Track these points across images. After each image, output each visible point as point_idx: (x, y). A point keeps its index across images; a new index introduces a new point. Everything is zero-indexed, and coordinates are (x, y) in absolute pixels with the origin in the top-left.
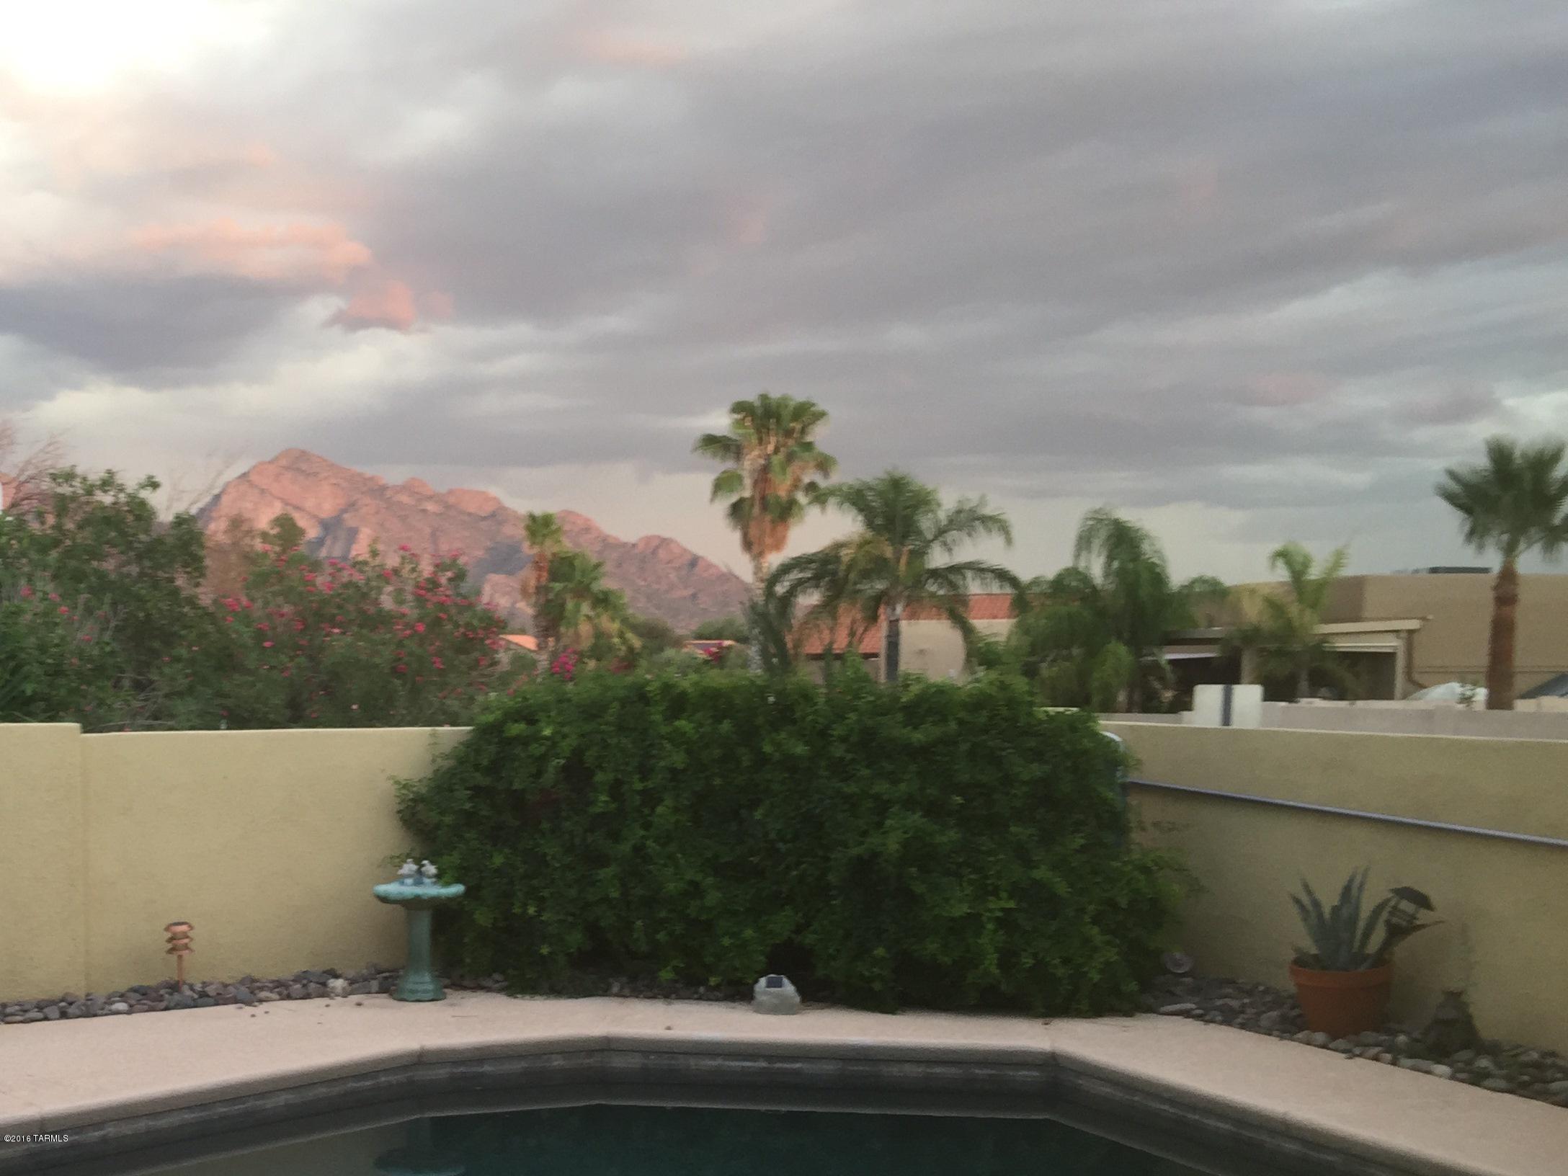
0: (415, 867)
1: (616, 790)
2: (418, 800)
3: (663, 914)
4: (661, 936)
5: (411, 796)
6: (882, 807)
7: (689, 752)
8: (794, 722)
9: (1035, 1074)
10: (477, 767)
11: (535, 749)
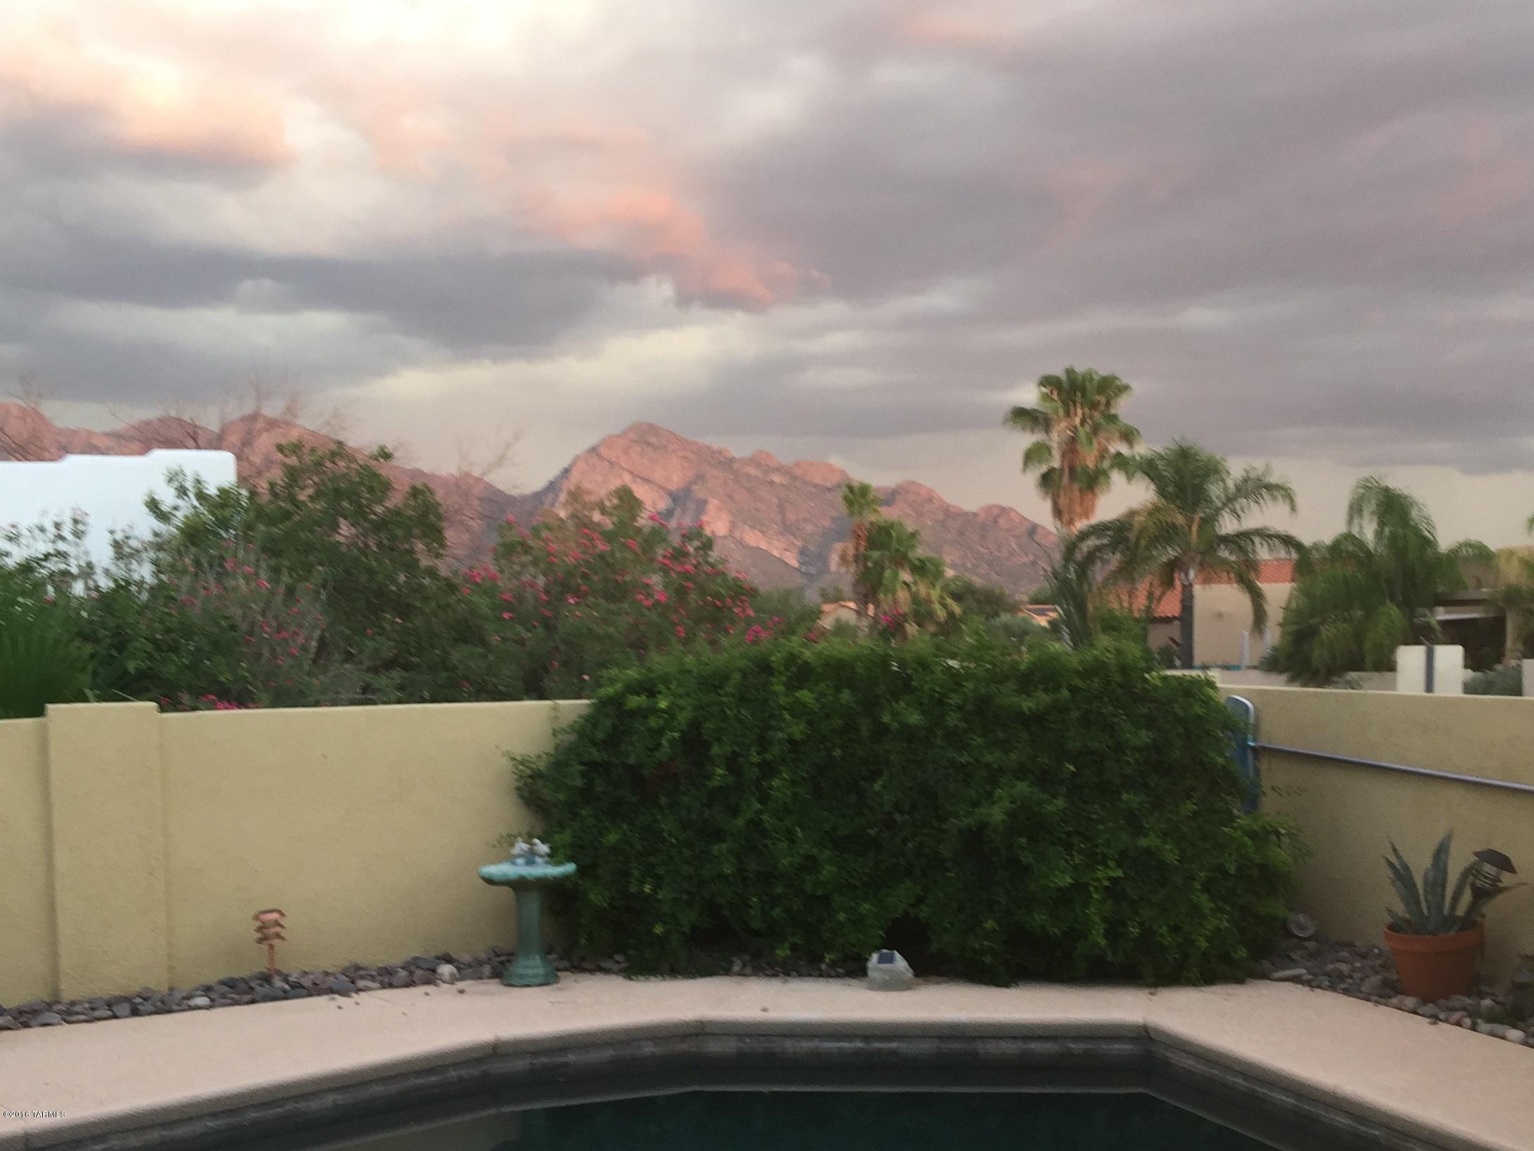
0: (525, 846)
1: (733, 763)
2: (536, 775)
3: (779, 890)
4: (776, 913)
5: (529, 772)
6: (995, 776)
7: (810, 723)
8: (913, 691)
9: (1128, 1047)
10: (593, 742)
11: (653, 722)
